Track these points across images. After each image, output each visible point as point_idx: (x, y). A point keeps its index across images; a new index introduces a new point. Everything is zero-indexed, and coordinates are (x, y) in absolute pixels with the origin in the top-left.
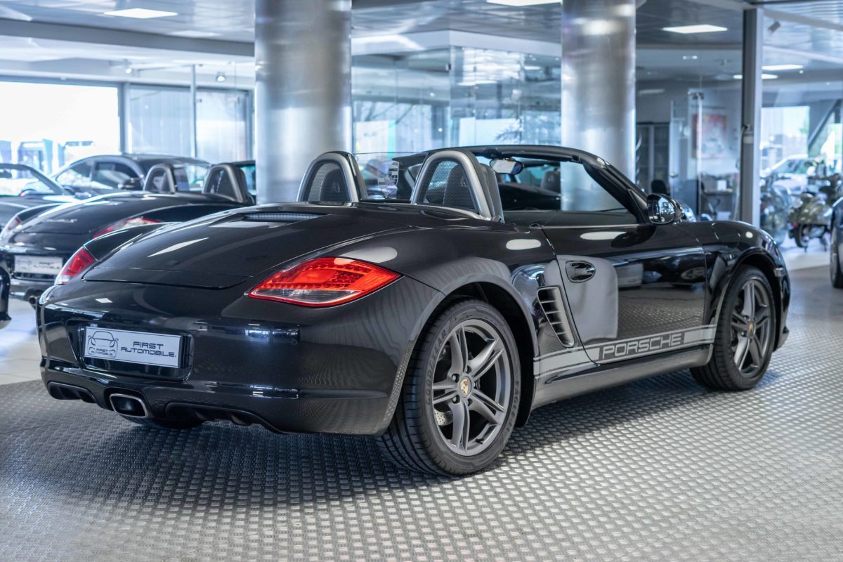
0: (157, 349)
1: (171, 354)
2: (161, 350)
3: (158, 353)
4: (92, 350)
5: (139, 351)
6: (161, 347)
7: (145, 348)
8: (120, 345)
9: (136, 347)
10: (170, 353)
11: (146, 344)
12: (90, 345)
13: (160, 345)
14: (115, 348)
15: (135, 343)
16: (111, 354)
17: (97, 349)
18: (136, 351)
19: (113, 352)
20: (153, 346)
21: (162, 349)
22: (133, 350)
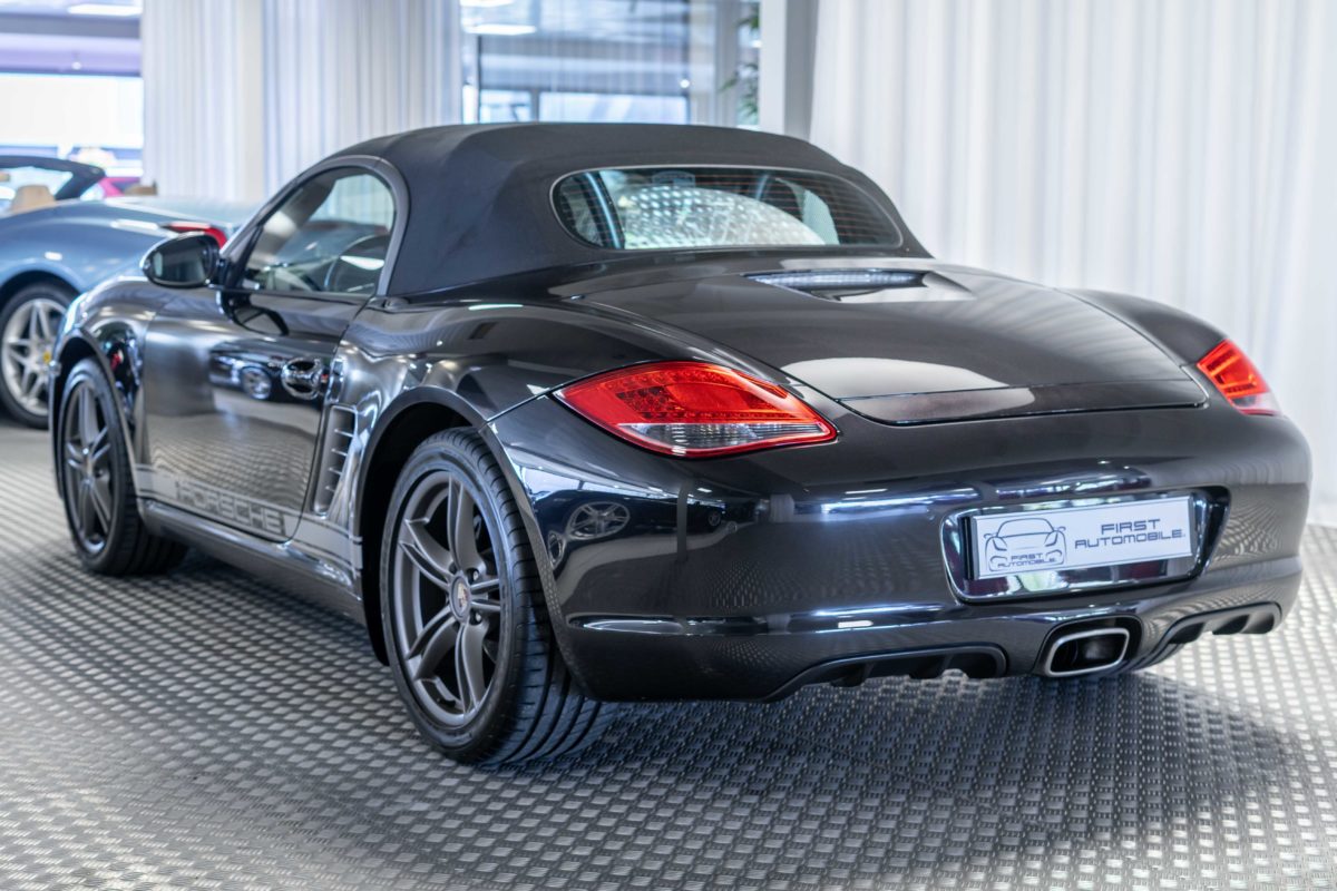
0: (1150, 528)
1: (1176, 534)
2: (1157, 530)
3: (1154, 537)
4: (997, 561)
5: (1116, 541)
6: (1157, 523)
7: (1126, 532)
8: (1071, 537)
9: (1108, 534)
10: (1173, 532)
11: (1129, 525)
12: (992, 551)
13: (1154, 521)
14: (1060, 545)
15: (1104, 528)
16: (1052, 560)
17: (1013, 558)
18: (1109, 542)
19: (1056, 555)
20: (1141, 525)
21: (1159, 528)
22: (1102, 542)
